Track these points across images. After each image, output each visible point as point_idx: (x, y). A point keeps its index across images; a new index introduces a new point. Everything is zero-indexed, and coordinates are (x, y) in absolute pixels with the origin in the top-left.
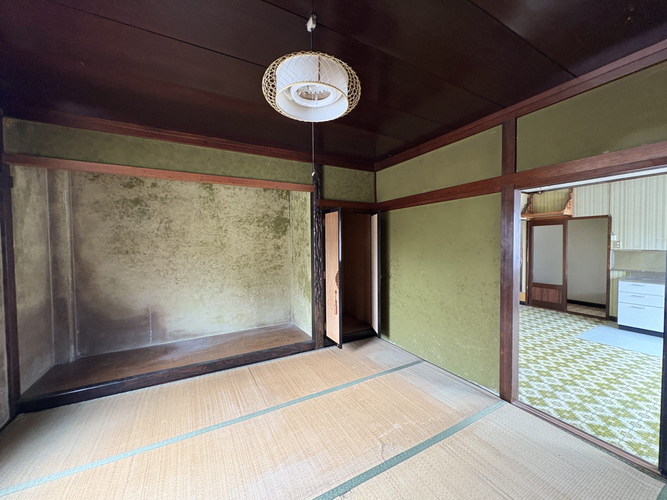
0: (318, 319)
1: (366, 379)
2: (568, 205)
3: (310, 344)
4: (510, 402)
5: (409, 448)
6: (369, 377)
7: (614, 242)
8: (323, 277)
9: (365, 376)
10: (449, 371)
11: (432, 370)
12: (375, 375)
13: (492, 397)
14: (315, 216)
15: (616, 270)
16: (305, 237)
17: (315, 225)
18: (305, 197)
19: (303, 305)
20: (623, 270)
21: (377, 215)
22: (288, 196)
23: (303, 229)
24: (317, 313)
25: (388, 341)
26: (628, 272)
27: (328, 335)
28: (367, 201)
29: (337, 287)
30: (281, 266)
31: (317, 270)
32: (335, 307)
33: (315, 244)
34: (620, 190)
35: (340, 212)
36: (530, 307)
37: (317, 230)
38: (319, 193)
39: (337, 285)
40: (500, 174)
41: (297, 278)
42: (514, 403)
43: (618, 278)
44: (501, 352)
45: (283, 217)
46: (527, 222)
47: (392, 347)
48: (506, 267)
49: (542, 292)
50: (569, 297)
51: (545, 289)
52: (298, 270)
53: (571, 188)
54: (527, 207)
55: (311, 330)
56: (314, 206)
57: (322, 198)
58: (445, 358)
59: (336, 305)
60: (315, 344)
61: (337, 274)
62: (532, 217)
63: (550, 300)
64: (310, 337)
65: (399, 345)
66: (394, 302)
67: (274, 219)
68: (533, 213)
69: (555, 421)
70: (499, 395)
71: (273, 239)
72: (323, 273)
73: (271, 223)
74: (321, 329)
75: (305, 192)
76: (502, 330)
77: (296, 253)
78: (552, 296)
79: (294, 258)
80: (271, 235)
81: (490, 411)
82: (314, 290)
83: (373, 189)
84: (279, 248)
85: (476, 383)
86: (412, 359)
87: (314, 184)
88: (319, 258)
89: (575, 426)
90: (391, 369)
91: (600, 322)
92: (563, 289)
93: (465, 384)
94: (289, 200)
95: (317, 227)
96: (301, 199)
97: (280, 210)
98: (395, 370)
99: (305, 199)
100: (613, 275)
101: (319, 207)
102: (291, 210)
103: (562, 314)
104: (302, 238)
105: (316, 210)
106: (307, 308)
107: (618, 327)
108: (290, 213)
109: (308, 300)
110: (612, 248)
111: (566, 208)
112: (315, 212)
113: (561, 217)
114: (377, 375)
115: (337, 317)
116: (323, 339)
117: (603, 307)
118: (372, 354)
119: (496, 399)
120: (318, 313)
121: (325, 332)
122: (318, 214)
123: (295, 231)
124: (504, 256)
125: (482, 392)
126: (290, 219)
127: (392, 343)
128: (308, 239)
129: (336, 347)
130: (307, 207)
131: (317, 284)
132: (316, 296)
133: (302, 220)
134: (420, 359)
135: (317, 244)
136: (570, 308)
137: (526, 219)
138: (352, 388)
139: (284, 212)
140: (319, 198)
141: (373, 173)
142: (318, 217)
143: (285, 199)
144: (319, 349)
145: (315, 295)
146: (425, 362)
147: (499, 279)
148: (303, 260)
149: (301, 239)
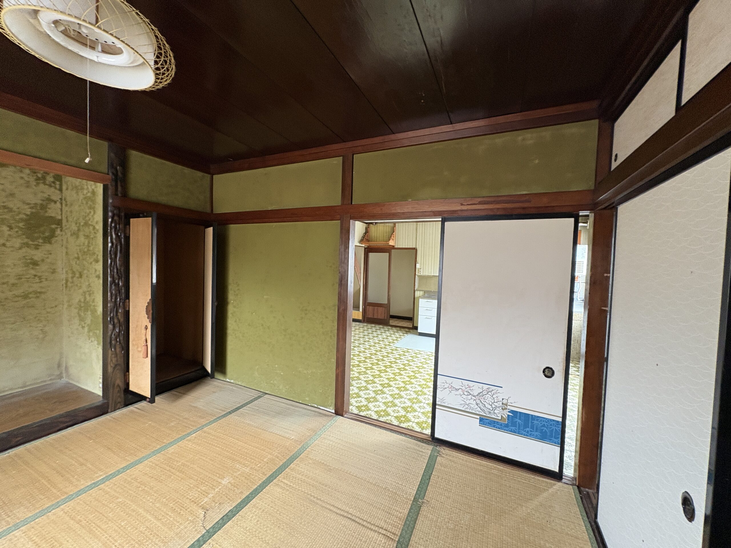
0: (114, 368)
1: (189, 434)
2: (392, 237)
3: (97, 407)
4: (342, 416)
5: (239, 501)
6: (193, 431)
7: (418, 268)
8: (124, 308)
9: (189, 431)
10: (291, 399)
11: (274, 402)
12: (203, 426)
13: (328, 416)
14: (110, 220)
15: (419, 290)
16: (91, 248)
17: (111, 232)
18: (93, 190)
19: (87, 351)
20: (422, 291)
21: (211, 228)
22: (58, 183)
23: (87, 237)
24: (112, 360)
25: (225, 380)
26: (425, 292)
27: (132, 388)
28: (200, 209)
29: (148, 320)
30: (40, 293)
31: (114, 297)
32: (144, 348)
33: (109, 261)
34: (422, 229)
35: (155, 218)
36: (365, 324)
37: (114, 241)
38: (120, 188)
39: (148, 318)
40: (340, 204)
41: (75, 311)
42: (345, 416)
43: (420, 297)
44: (337, 371)
45: (47, 215)
46: (365, 249)
47: (228, 386)
48: (342, 291)
49: (374, 310)
50: (391, 314)
51: (376, 308)
52: (77, 297)
53: (395, 224)
54: (365, 236)
55: (101, 385)
56: (109, 205)
57: (125, 195)
58: (287, 387)
59: (147, 345)
60: (108, 406)
61: (148, 303)
62: (368, 245)
63: (380, 317)
64: (99, 396)
65: (237, 383)
66: (233, 333)
67: (24, 217)
68: (369, 241)
69: (374, 422)
70: (334, 411)
71: (20, 248)
72: (124, 303)
73: (18, 222)
74: (119, 382)
75: (93, 183)
76: (338, 351)
77: (74, 273)
78: (380, 314)
79: (70, 280)
80: (17, 242)
81: (325, 430)
82: (108, 327)
83: (208, 195)
84: (35, 264)
85: (316, 406)
86: (253, 395)
87: (111, 174)
88: (117, 281)
89: (387, 421)
90: (225, 413)
91: (409, 332)
92: (387, 307)
93: (306, 409)
94: (61, 190)
95: (114, 236)
96: (85, 192)
97: (39, 202)
98: (230, 413)
99: (94, 193)
100: (418, 294)
101: (119, 209)
102: (64, 205)
103: (386, 328)
104: (86, 250)
105: (112, 212)
106: (94, 355)
107: (418, 334)
108: (61, 210)
109: (96, 342)
110: (417, 274)
111: (391, 240)
112: (110, 214)
113: (388, 247)
114: (206, 425)
115: (147, 363)
116: (123, 396)
117: (410, 319)
118: (201, 400)
119: (331, 416)
120: (114, 360)
121: (128, 385)
122: (116, 218)
123: (72, 240)
124: (341, 281)
125: (320, 413)
126: (61, 220)
127: (229, 381)
128: (97, 253)
129: (145, 402)
130: (97, 206)
131: (112, 318)
132: (111, 335)
133: (86, 224)
134: (262, 393)
135: (114, 260)
136: (393, 322)
137: (364, 246)
138: (167, 453)
139: (49, 207)
140: (120, 195)
141: (209, 176)
142: (117, 221)
143: (50, 186)
144: (115, 410)
145: (110, 333)
146: (267, 395)
147: (336, 302)
148: (87, 284)
149: (84, 252)
